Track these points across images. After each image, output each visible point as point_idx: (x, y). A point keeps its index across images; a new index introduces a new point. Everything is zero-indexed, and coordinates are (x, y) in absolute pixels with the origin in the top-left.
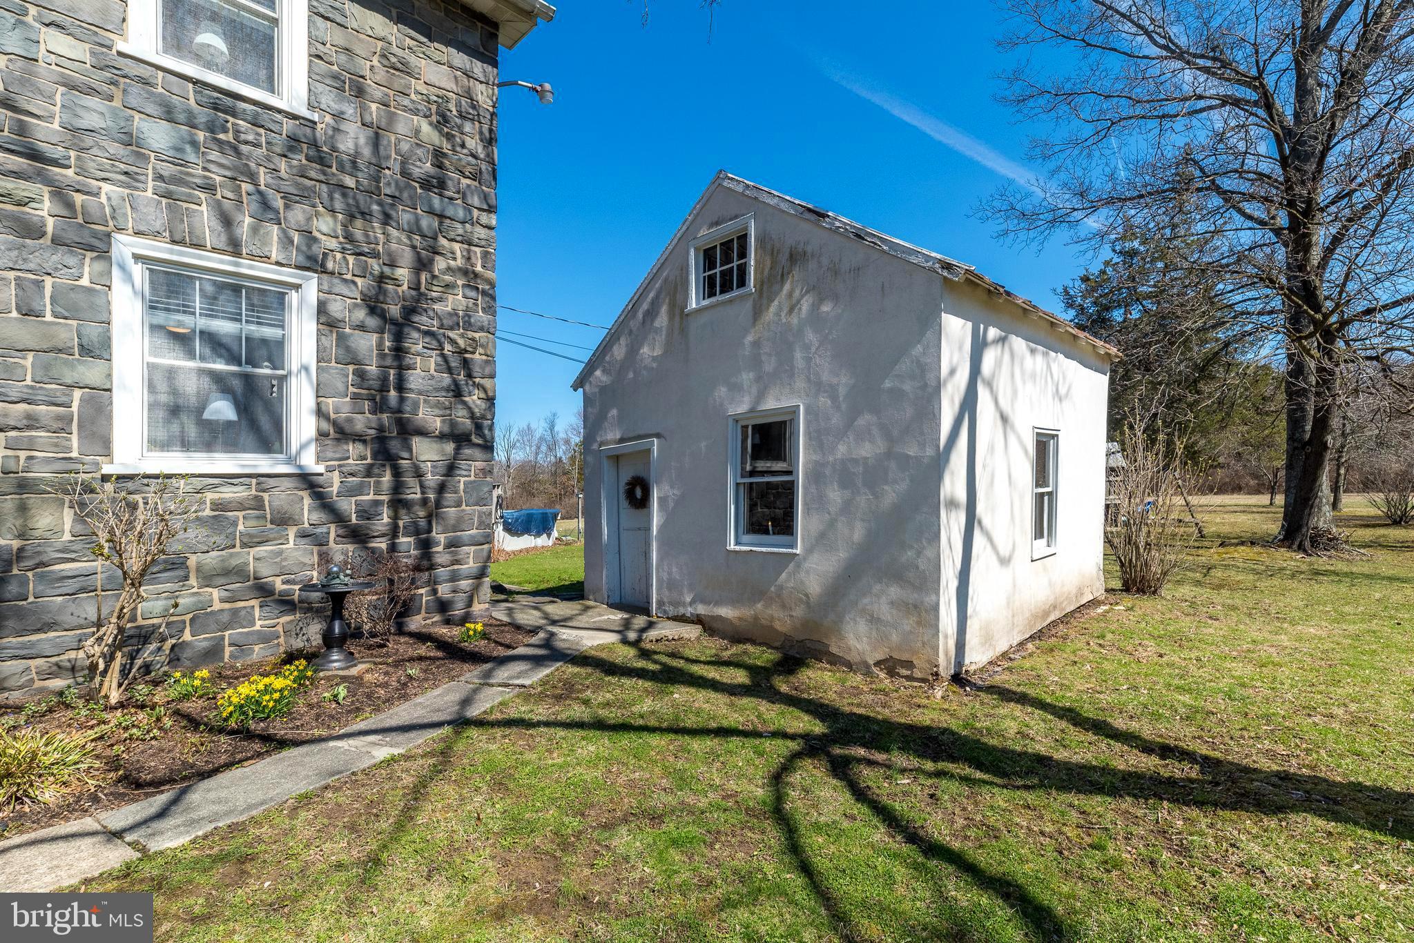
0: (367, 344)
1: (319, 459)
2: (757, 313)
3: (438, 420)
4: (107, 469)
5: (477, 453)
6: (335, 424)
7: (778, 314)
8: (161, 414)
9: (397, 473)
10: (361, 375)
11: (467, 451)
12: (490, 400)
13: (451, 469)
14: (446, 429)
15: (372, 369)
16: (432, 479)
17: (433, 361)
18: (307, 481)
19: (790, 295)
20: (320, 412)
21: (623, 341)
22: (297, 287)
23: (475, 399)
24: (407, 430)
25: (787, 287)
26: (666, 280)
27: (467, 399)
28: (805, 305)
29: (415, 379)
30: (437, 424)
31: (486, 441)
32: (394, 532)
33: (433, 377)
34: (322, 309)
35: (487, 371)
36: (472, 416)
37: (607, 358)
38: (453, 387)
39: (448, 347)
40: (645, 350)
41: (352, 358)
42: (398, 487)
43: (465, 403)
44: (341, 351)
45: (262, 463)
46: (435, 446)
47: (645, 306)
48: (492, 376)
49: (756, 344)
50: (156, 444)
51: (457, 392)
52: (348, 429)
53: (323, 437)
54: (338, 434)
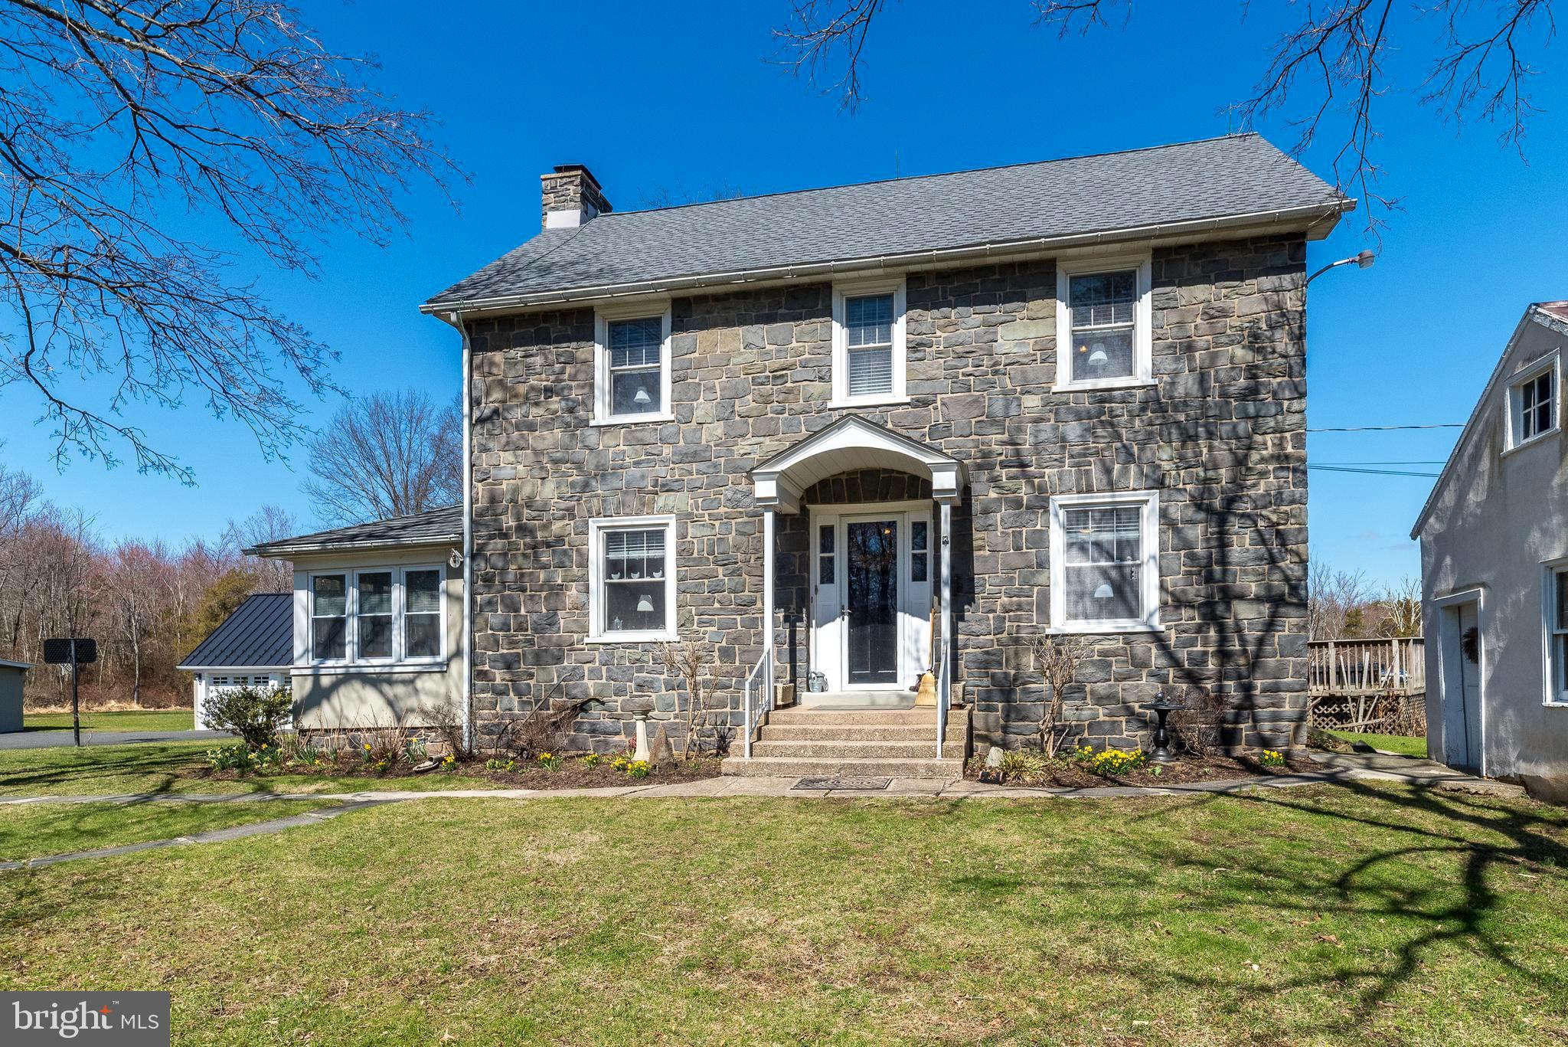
0: (1196, 533)
1: (1162, 621)
3: (1253, 585)
4: (1048, 631)
5: (1292, 611)
6: (1172, 594)
8: (1073, 598)
9: (1222, 629)
10: (1192, 557)
11: (1283, 610)
12: (1303, 562)
13: (1270, 626)
14: (1263, 593)
15: (1200, 550)
16: (1252, 635)
17: (1248, 536)
18: (1157, 637)
20: (1162, 587)
22: (1146, 502)
23: (1287, 563)
24: (1229, 596)
27: (1282, 564)
29: (1235, 553)
30: (1254, 589)
31: (1301, 600)
32: (1221, 676)
33: (1248, 550)
34: (1164, 514)
35: (1300, 538)
36: (1287, 579)
37: (1439, 506)
38: (1266, 556)
39: (1261, 523)
41: (1187, 545)
42: (1223, 640)
43: (1279, 568)
44: (1176, 541)
45: (1126, 624)
46: (1255, 607)
48: (1305, 542)
50: (1072, 616)
51: (1272, 561)
52: (1183, 598)
53: (1164, 605)
54: (1174, 602)
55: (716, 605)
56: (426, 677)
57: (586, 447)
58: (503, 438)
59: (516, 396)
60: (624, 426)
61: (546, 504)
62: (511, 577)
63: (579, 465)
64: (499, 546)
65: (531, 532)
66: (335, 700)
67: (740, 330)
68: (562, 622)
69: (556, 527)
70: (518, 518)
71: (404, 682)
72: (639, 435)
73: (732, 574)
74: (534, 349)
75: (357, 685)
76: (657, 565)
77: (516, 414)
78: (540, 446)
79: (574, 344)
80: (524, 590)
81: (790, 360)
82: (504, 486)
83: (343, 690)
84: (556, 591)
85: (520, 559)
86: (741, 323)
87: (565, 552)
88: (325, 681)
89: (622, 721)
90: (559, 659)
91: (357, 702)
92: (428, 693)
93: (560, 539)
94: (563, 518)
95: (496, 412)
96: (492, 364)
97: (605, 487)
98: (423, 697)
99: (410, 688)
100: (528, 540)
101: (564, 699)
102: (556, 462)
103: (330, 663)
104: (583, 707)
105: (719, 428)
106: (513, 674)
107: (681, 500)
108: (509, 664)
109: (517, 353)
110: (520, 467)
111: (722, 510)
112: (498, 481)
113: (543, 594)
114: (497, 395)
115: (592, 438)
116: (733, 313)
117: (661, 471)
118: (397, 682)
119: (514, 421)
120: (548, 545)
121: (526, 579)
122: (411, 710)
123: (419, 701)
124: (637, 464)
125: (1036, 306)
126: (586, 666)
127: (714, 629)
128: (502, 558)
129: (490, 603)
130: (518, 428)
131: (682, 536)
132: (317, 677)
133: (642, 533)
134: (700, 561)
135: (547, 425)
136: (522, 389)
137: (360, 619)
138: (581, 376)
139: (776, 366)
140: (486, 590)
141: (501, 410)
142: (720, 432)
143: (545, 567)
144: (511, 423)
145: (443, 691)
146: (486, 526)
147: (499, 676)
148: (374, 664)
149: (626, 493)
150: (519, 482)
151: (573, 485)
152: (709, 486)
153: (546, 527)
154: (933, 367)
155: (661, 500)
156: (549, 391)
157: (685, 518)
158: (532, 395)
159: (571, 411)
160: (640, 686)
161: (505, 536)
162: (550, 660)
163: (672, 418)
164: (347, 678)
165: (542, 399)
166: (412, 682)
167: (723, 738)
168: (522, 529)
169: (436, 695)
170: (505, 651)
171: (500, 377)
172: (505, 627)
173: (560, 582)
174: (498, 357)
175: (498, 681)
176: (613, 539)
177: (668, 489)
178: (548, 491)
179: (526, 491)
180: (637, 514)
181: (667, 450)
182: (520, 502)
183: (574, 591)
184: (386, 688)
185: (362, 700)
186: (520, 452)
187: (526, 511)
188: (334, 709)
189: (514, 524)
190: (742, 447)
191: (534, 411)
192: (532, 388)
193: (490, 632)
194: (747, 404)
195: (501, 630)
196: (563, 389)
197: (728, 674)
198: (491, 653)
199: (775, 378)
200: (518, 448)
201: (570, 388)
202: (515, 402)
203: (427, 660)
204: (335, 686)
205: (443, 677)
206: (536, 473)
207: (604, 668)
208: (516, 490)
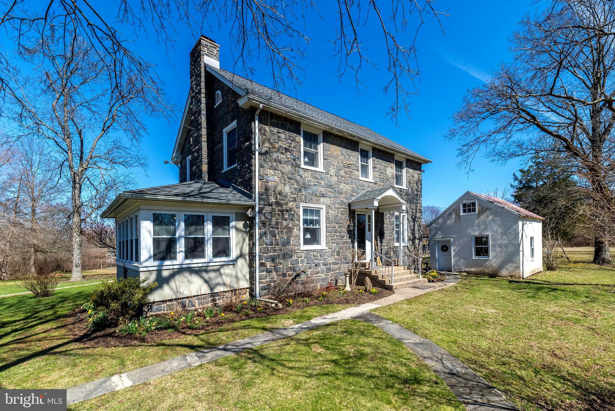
0: (411, 224)
1: (408, 243)
2: (478, 217)
6: (409, 237)
7: (484, 218)
9: (414, 246)
10: (411, 229)
11: (420, 241)
13: (419, 244)
14: (418, 237)
16: (417, 246)
17: (417, 225)
18: (407, 247)
19: (486, 215)
21: (441, 219)
22: (405, 216)
24: (415, 238)
25: (486, 214)
26: (454, 209)
28: (490, 218)
29: (415, 229)
37: (437, 222)
38: (419, 230)
40: (449, 222)
41: (410, 226)
42: (415, 248)
46: (417, 240)
47: (448, 213)
49: (479, 223)
53: (408, 240)
54: (409, 239)
55: (336, 237)
56: (225, 267)
57: (299, 175)
58: (270, 165)
59: (275, 148)
60: (311, 171)
61: (287, 195)
62: (273, 223)
63: (297, 182)
64: (269, 209)
65: (281, 205)
66: (172, 284)
67: (340, 148)
68: (291, 241)
69: (291, 204)
70: (276, 199)
71: (214, 271)
72: (315, 175)
73: (339, 227)
74: (281, 131)
75: (187, 274)
76: (318, 222)
77: (275, 155)
78: (283, 171)
79: (295, 134)
80: (278, 229)
81: (352, 162)
82: (270, 184)
83: (178, 278)
84: (290, 230)
85: (277, 216)
86: (340, 147)
87: (293, 215)
88: (165, 274)
89: (309, 279)
90: (291, 257)
91: (187, 283)
92: (227, 275)
93: (291, 210)
94: (292, 201)
95: (267, 152)
96: (265, 131)
97: (306, 192)
98: (224, 277)
99: (217, 273)
100: (280, 208)
101: (292, 272)
102: (289, 178)
103: (167, 263)
104: (298, 275)
105: (335, 178)
106: (275, 263)
107: (327, 200)
108: (273, 260)
109: (275, 130)
110: (276, 177)
111: (337, 206)
112: (267, 181)
113: (285, 230)
114: (267, 145)
115: (301, 172)
116: (339, 142)
117: (322, 190)
118: (210, 271)
119: (274, 157)
120: (287, 211)
121: (279, 224)
122: (218, 284)
123: (223, 279)
124: (315, 185)
125: (392, 164)
126: (300, 259)
127: (335, 245)
128: (270, 214)
129: (265, 233)
130: (275, 161)
131: (327, 213)
132: (159, 271)
133: (313, 210)
134: (332, 222)
135: (286, 163)
136: (277, 146)
137: (186, 239)
138: (298, 148)
139: (348, 163)
140: (263, 228)
141: (268, 151)
142: (336, 180)
143: (286, 220)
144: (272, 158)
145: (234, 273)
146: (264, 200)
147: (269, 265)
148: (197, 262)
149: (312, 195)
150: (276, 184)
151: (295, 189)
152: (334, 197)
153: (287, 204)
154: (377, 174)
155: (322, 199)
156: (286, 150)
157: (328, 207)
158: (281, 149)
159: (294, 160)
160: (316, 265)
161: (271, 205)
162: (288, 257)
163: (324, 171)
164: (181, 270)
165: (284, 152)
166: (218, 270)
167: (336, 280)
168: (278, 204)
169: (231, 276)
170: (271, 254)
171: (268, 137)
172: (271, 244)
173: (291, 226)
174: (267, 128)
175: (268, 267)
176: (305, 211)
177: (323, 196)
178: (287, 189)
179: (279, 188)
180: (315, 203)
181: (323, 182)
182: (277, 192)
183: (295, 230)
184: (205, 275)
185: (190, 282)
186: (277, 171)
187: (279, 196)
188: (172, 289)
189: (274, 201)
190: (342, 186)
191: (282, 156)
192: (281, 147)
193: (265, 246)
194: (342, 173)
195: (270, 245)
196: (292, 150)
197: (339, 260)
198: (265, 255)
199: (349, 167)
200: (275, 169)
201: (294, 151)
202: (274, 150)
203: (224, 259)
204: (172, 276)
205: (234, 267)
206: (283, 181)
207: (306, 259)
208: (275, 187)
